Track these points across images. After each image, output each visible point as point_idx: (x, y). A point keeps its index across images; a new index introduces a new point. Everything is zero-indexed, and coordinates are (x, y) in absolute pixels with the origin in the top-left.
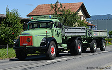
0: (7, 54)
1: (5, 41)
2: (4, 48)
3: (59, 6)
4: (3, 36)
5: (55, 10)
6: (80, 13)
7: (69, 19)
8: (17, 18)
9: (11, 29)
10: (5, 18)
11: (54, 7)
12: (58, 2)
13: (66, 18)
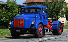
0: (7, 33)
1: (5, 23)
2: (5, 28)
4: (4, 19)
6: (67, 1)
7: (57, 5)
8: (15, 5)
9: (11, 13)
10: (6, 5)
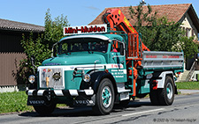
3: (145, 11)
5: (138, 17)
6: (186, 24)
11: (136, 11)
12: (143, 3)
13: (159, 33)
